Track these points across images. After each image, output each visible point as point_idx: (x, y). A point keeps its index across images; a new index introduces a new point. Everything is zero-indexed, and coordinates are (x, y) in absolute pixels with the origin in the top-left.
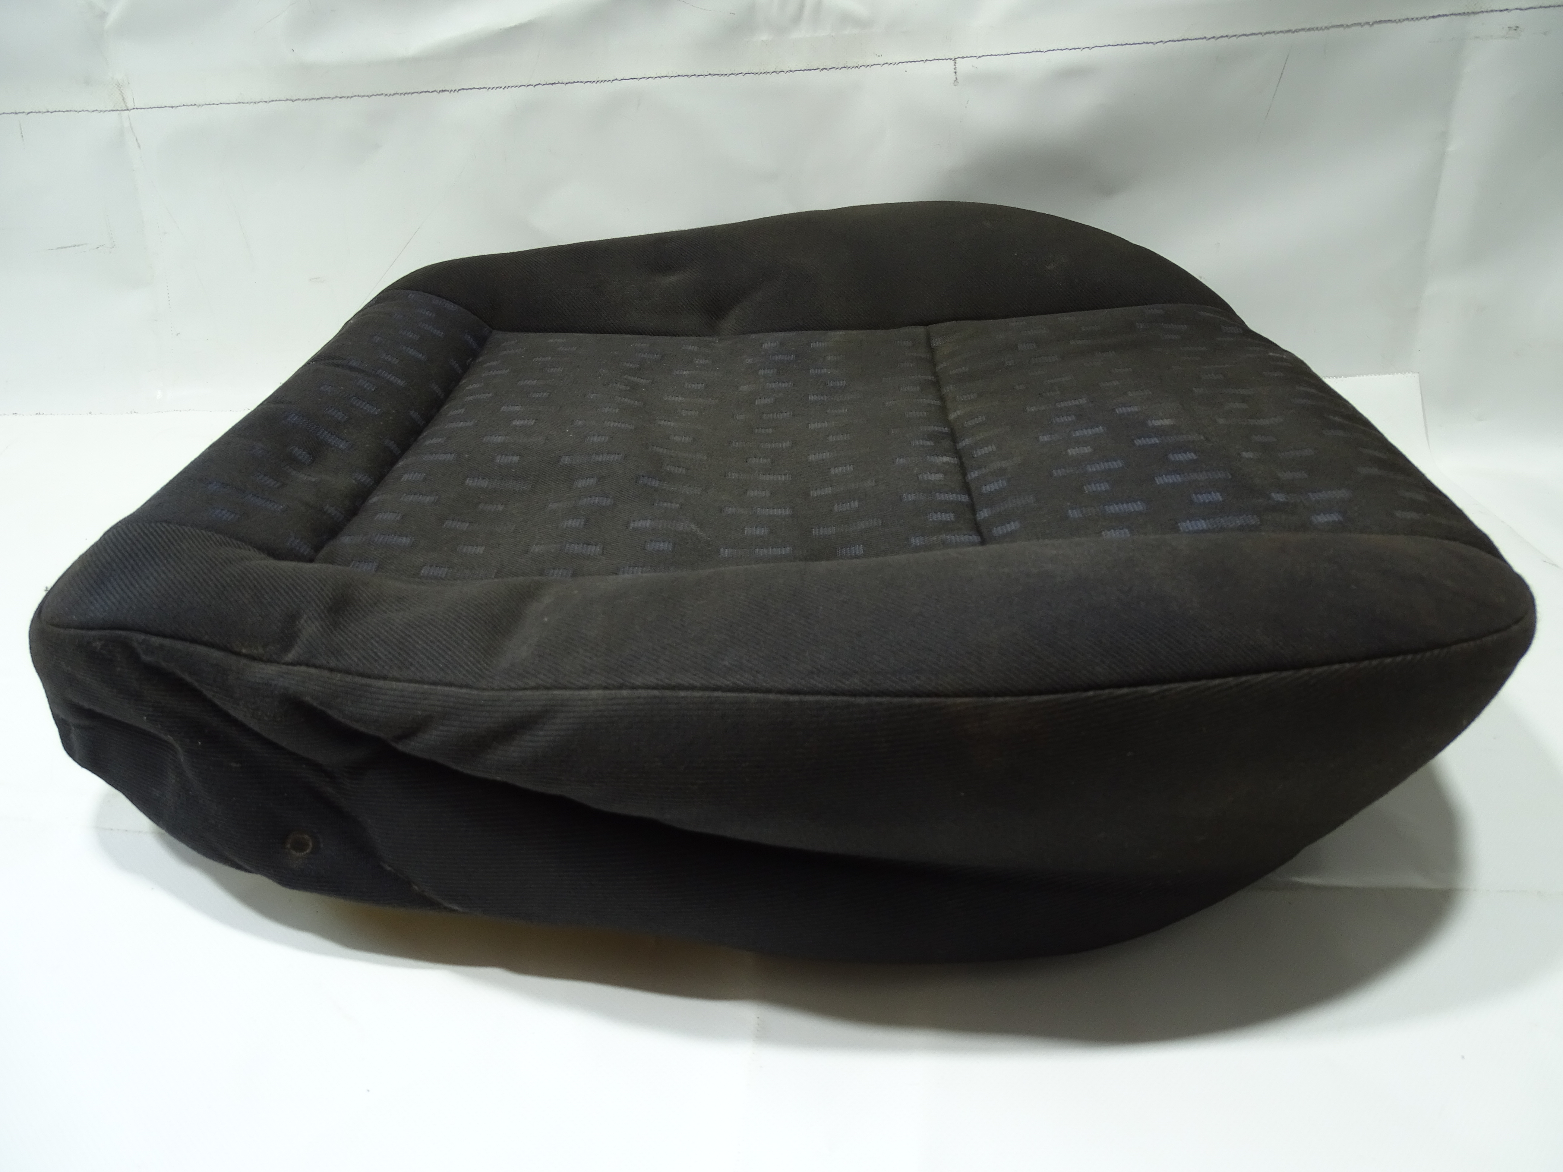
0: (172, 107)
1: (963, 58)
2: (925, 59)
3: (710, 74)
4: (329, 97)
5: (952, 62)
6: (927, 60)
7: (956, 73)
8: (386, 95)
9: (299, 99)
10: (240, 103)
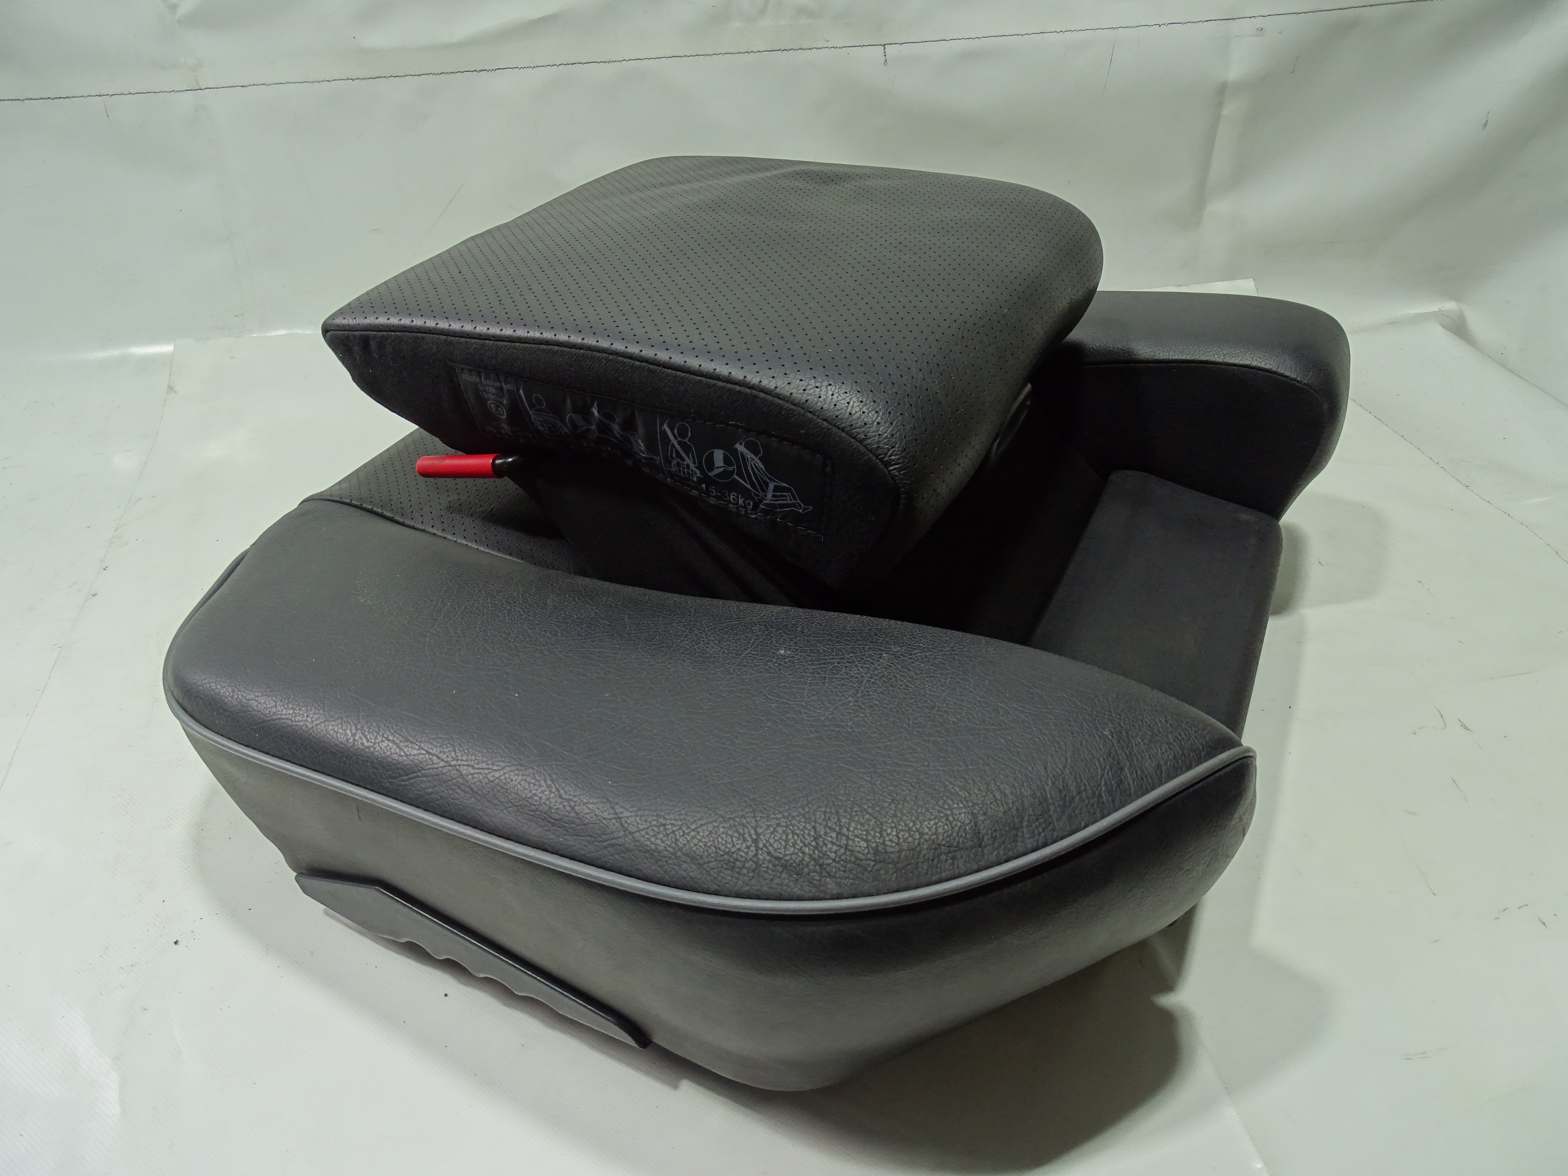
0: (243, 86)
1: (890, 44)
2: (862, 45)
3: (698, 55)
4: (385, 77)
5: (883, 48)
6: (864, 46)
7: (885, 55)
8: (434, 74)
9: (358, 78)
10: (305, 82)
